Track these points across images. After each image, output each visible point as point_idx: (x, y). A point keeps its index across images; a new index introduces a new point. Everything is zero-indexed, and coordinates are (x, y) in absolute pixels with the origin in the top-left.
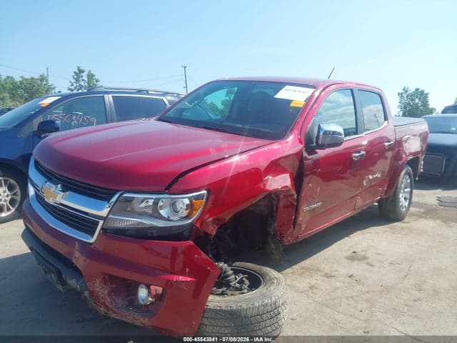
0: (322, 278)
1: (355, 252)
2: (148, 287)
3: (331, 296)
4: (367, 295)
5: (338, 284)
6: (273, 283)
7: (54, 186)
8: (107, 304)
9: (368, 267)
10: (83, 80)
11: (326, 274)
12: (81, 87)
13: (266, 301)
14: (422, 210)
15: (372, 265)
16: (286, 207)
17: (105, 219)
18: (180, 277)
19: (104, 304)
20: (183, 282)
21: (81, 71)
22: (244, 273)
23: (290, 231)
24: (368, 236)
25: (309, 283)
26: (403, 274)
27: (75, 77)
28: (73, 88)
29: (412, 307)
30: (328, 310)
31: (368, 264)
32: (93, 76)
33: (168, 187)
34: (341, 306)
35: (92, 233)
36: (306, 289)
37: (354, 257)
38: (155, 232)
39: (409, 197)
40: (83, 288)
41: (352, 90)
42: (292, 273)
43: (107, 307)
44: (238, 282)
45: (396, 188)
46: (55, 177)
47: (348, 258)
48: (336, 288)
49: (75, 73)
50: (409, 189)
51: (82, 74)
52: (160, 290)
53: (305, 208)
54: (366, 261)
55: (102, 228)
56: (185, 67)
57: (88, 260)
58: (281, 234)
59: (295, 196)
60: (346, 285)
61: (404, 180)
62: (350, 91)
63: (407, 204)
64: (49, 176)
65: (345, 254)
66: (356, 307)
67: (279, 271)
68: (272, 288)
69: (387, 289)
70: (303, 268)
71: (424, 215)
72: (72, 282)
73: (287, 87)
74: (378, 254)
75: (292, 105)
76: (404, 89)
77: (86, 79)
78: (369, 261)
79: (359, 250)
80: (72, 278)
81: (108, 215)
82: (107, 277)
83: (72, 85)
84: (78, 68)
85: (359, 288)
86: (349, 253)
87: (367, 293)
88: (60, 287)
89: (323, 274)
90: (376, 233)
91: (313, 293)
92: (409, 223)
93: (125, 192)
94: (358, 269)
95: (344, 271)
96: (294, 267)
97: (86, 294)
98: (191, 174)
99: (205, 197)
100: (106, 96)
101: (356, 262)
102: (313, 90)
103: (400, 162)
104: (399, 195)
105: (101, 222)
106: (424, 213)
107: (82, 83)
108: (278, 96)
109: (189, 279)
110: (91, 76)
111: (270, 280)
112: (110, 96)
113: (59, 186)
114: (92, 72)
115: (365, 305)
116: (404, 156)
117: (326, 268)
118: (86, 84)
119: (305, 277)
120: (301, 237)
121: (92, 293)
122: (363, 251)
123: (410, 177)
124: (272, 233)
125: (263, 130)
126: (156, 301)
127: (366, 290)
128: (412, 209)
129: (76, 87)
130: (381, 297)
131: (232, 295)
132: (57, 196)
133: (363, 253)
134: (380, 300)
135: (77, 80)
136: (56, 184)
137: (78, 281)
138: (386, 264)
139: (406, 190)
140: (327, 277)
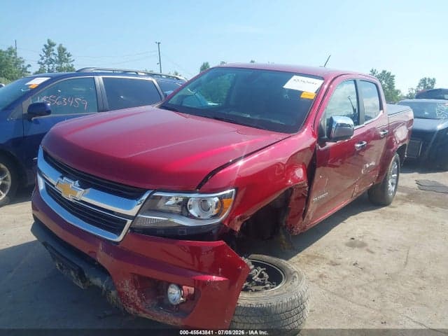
0: (328, 266)
1: (353, 239)
2: (180, 287)
3: (341, 285)
4: (375, 284)
5: (345, 273)
6: (295, 277)
7: (73, 182)
8: (138, 304)
9: (368, 254)
10: (54, 54)
11: (332, 262)
12: (51, 61)
13: (293, 298)
14: (405, 194)
15: (372, 252)
16: (298, 198)
17: (133, 218)
18: (214, 277)
19: (134, 304)
20: (217, 281)
21: (52, 45)
22: (262, 266)
23: (300, 221)
24: (360, 221)
25: (318, 272)
26: (403, 261)
27: (46, 51)
28: (43, 61)
29: (419, 295)
30: (342, 300)
31: (368, 250)
32: (64, 50)
33: (199, 187)
34: (353, 295)
35: (118, 232)
36: (317, 278)
37: (353, 244)
38: (185, 231)
39: (395, 183)
40: (109, 288)
41: (355, 81)
42: (299, 262)
43: (136, 307)
44: (259, 277)
45: (387, 175)
46: (72, 172)
47: (347, 245)
48: (345, 277)
49: (45, 46)
50: (395, 175)
51: (53, 48)
52: (192, 290)
53: (314, 199)
54: (365, 248)
55: (130, 228)
56: (159, 43)
57: (115, 261)
58: (291, 225)
59: (307, 189)
60: (353, 273)
61: (393, 166)
62: (353, 82)
63: (393, 188)
64: (65, 172)
65: (344, 240)
66: (367, 297)
67: (287, 259)
68: (296, 283)
69: (391, 278)
70: (308, 256)
71: (408, 199)
72: (97, 281)
73: (295, 77)
74: (375, 240)
75: (302, 96)
76: (372, 71)
77: (57, 53)
78: (369, 248)
79: (356, 236)
80: (96, 277)
81: (137, 215)
82: (136, 278)
83: (42, 59)
84: (49, 41)
85: (366, 276)
86: (348, 240)
87: (374, 281)
88: (80, 284)
89: (329, 262)
90: (368, 218)
91: (323, 282)
92: (396, 207)
93: (155, 191)
94: (359, 255)
95: (347, 259)
96: (299, 255)
97: (113, 293)
98: (221, 172)
99: (233, 196)
100: (96, 77)
101: (356, 249)
102: (322, 82)
103: (392, 150)
104: (387, 181)
105: (129, 222)
106: (407, 197)
107: (53, 57)
108: (286, 86)
109: (221, 279)
110: (62, 50)
111: (291, 274)
112: (101, 77)
113: (77, 182)
114: (63, 46)
115: (376, 294)
116: (395, 144)
117: (330, 255)
118: (57, 58)
119: (312, 265)
120: (308, 227)
121: (120, 294)
122: (360, 237)
123: (397, 164)
124: (284, 224)
125: (273, 121)
126: (187, 300)
127: (373, 278)
128: (397, 193)
129: (46, 61)
130: (389, 286)
131: (256, 291)
132: (77, 192)
133: (361, 240)
134: (388, 289)
135: (48, 54)
136: (75, 180)
137: (103, 281)
138: (385, 251)
139: (393, 176)
140: (334, 265)
